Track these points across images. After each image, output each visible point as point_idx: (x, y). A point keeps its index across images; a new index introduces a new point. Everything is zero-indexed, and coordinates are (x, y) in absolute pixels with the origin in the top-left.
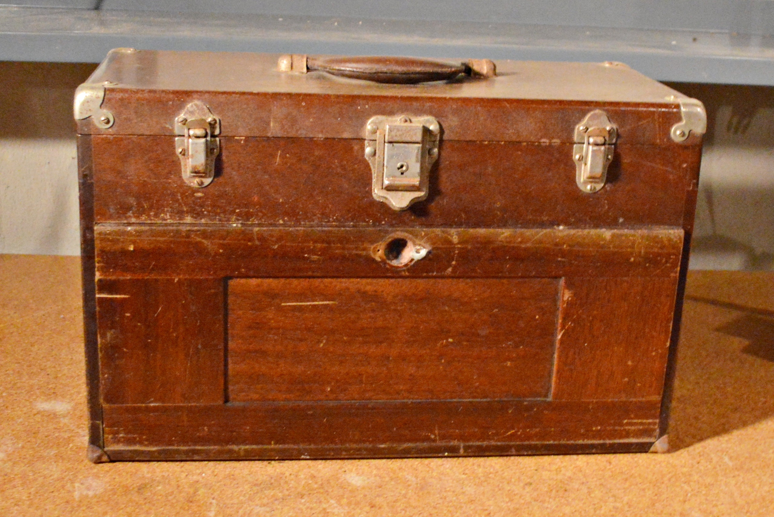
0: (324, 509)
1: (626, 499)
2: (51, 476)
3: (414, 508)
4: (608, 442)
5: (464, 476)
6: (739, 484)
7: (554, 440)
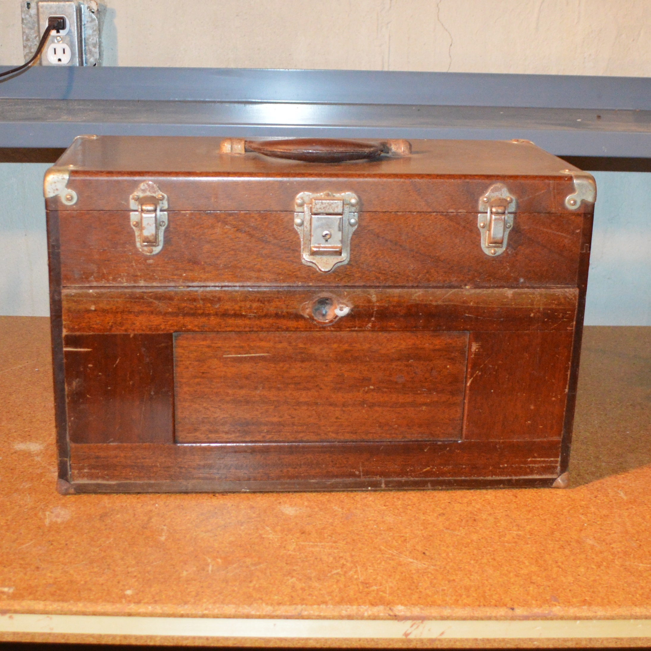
0: (260, 535)
1: (528, 528)
2: (26, 505)
3: (339, 534)
4: (514, 478)
5: (384, 508)
6: (631, 515)
7: (466, 477)
